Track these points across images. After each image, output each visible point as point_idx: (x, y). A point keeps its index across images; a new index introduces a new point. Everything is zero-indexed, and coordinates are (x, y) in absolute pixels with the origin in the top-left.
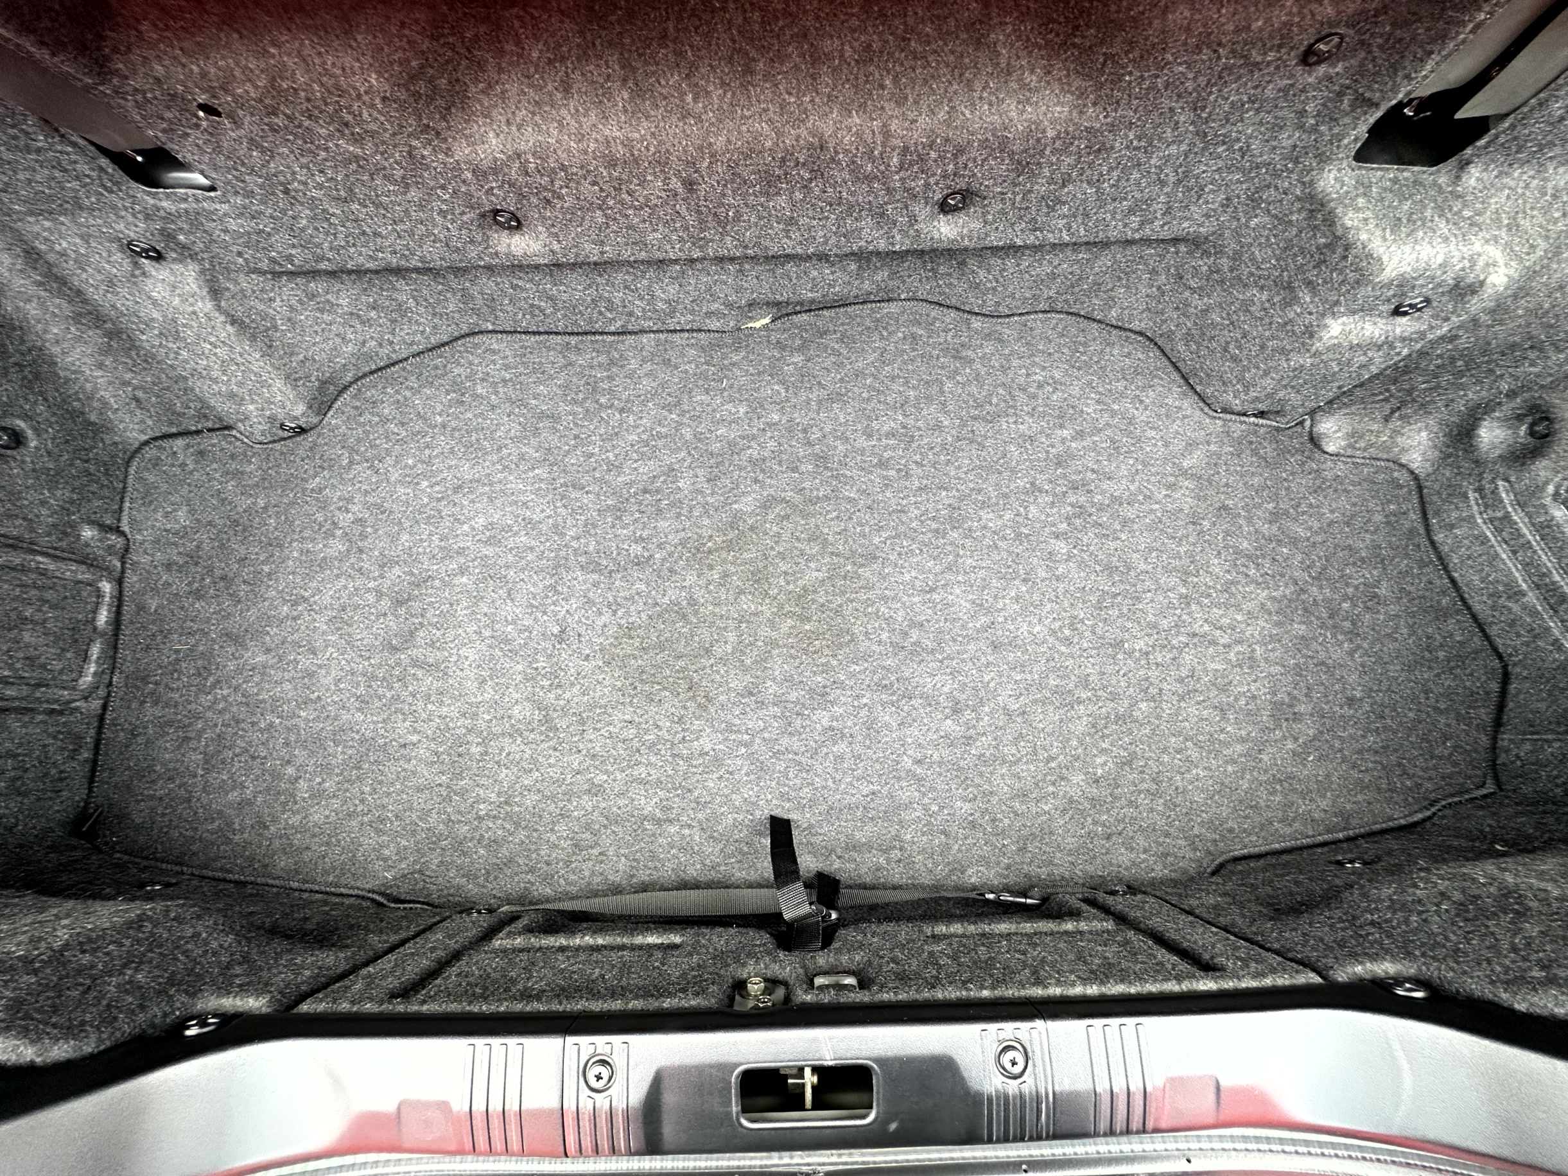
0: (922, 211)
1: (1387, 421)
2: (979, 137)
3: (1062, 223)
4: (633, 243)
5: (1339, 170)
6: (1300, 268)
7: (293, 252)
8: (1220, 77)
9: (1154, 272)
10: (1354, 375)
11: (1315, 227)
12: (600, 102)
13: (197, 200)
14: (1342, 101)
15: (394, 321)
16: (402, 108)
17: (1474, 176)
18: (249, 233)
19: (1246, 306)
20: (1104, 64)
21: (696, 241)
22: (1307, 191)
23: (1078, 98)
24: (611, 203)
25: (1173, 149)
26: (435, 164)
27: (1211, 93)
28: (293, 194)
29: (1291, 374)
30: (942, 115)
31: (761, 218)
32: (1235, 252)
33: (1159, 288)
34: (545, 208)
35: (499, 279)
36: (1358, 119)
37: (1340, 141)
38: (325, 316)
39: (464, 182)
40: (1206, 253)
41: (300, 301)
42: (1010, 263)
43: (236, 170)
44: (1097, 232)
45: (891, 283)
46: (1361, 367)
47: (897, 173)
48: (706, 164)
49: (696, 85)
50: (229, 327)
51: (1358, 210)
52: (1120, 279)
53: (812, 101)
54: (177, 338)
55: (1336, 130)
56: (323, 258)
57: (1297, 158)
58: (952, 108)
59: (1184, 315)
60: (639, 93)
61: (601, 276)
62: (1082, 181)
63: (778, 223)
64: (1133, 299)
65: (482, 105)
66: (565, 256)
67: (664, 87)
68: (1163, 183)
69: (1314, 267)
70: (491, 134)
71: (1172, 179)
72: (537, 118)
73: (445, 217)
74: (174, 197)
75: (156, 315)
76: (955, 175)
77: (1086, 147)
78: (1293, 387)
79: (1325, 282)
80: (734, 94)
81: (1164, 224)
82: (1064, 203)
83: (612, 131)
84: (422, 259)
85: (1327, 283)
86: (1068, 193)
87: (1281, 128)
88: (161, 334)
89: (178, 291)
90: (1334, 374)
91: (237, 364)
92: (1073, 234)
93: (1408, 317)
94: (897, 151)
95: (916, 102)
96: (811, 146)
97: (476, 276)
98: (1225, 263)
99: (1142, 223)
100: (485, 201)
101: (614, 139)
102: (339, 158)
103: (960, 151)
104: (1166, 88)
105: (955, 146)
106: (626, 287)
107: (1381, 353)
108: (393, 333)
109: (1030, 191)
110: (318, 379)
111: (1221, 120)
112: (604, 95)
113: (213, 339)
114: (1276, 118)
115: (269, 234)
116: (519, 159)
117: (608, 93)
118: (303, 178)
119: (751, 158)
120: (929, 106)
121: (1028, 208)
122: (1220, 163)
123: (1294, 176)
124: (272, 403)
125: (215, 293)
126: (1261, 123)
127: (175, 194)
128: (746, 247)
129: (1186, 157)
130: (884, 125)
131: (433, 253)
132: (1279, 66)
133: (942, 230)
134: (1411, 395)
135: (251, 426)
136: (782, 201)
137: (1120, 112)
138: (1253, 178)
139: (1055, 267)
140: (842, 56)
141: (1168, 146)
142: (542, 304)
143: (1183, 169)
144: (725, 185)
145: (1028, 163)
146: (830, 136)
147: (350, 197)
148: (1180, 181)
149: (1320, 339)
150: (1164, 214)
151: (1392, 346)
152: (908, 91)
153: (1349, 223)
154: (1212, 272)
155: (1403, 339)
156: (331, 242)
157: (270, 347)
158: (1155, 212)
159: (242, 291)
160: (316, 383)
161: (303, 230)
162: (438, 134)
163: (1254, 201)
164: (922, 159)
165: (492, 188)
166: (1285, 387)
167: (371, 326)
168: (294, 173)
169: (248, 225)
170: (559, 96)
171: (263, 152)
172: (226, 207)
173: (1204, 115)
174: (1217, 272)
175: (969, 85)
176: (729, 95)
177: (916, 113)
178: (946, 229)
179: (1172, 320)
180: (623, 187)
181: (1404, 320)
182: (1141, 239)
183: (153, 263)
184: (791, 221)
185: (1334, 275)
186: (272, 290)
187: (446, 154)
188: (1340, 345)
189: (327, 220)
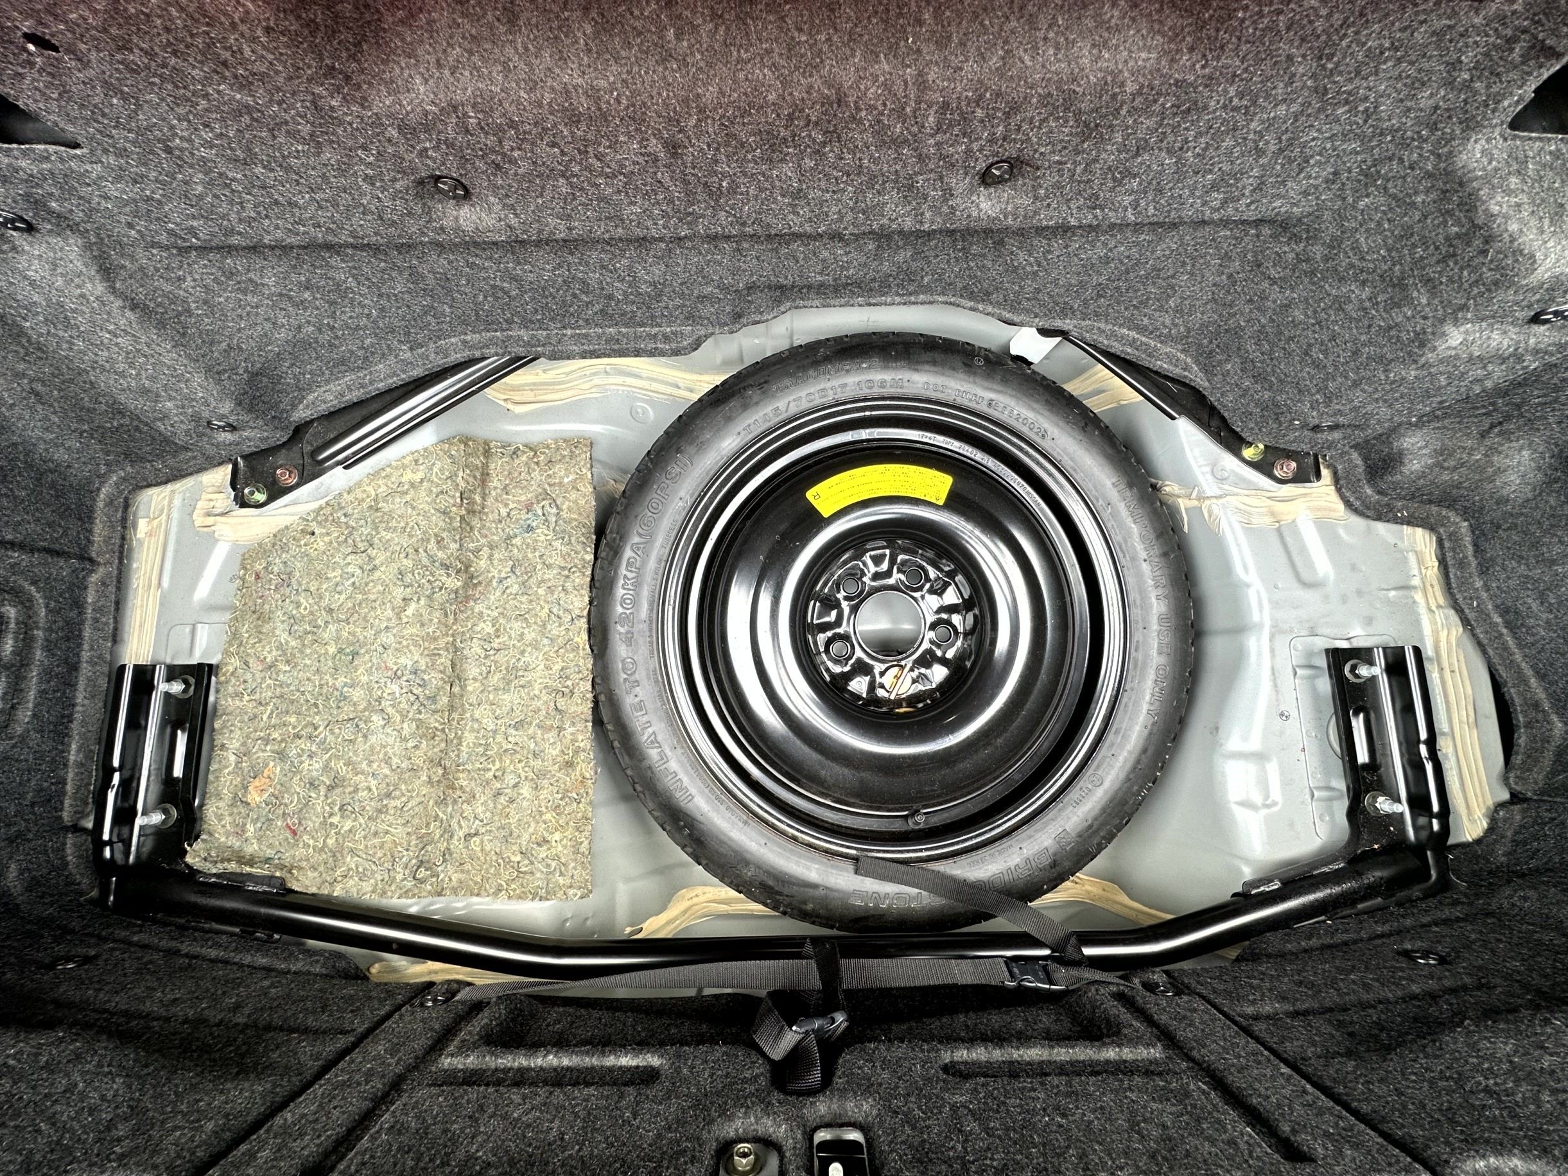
0: (959, 183)
1: (1483, 436)
2: (1040, 90)
3: (1127, 200)
4: (607, 218)
5: (1488, 140)
6: (1418, 263)
7: (195, 224)
8: (1362, 15)
9: (1227, 257)
10: (1463, 389)
11: (1448, 212)
12: (556, 38)
13: (62, 160)
14: (1511, 50)
15: (332, 303)
16: (294, 43)
18: (135, 200)
19: (1340, 304)
21: (685, 217)
22: (1442, 165)
23: (1171, 41)
24: (576, 169)
25: (1282, 110)
26: (349, 118)
27: (1345, 35)
28: (177, 153)
29: (1388, 387)
30: (994, 61)
31: (761, 190)
32: (1334, 238)
33: (1230, 276)
34: (495, 175)
35: (451, 257)
36: (1530, 74)
37: (1498, 102)
38: (249, 298)
39: (389, 141)
40: (1295, 238)
41: (216, 280)
42: (1057, 244)
43: (99, 122)
44: (1169, 212)
45: (914, 265)
46: (1477, 381)
47: (932, 136)
48: (693, 122)
49: (679, 17)
50: (128, 313)
51: (1509, 192)
52: (1184, 264)
53: (829, 40)
54: (68, 325)
55: (1495, 89)
56: (231, 232)
57: (1435, 124)
58: (1007, 52)
59: (1258, 309)
60: (605, 27)
61: (572, 254)
62: (1160, 149)
63: (783, 196)
65: (403, 40)
66: (525, 232)
67: (636, 18)
68: (1260, 152)
69: (1438, 262)
70: (418, 80)
71: (1273, 148)
72: (475, 58)
73: (373, 184)
74: (32, 155)
75: (36, 298)
76: (1004, 139)
77: (1173, 106)
78: (1385, 401)
79: (1451, 280)
80: (728, 28)
81: (1252, 203)
82: (1135, 176)
83: (571, 76)
84: (353, 234)
85: (1453, 282)
86: (1141, 164)
87: (1423, 84)
88: (47, 320)
89: (59, 270)
90: (1440, 388)
91: (145, 356)
92: (1140, 213)
93: (1547, 326)
94: (935, 108)
95: (962, 44)
96: (826, 101)
97: (423, 253)
98: (1318, 251)
99: (1225, 201)
100: (420, 165)
101: (575, 87)
102: (226, 108)
103: (1014, 108)
104: (1288, 29)
105: (1007, 103)
106: (602, 267)
107: (1504, 367)
108: (333, 316)
109: (1095, 161)
110: (246, 371)
111: (1349, 73)
112: (560, 28)
113: (112, 327)
114: (1420, 70)
115: (160, 202)
116: (455, 112)
117: (565, 26)
118: (185, 134)
119: (750, 114)
120: (978, 49)
121: (1089, 181)
122: (1336, 128)
123: (1427, 147)
124: (193, 400)
125: (107, 272)
126: (1399, 78)
127: (33, 150)
128: (744, 224)
129: (1296, 121)
130: (920, 74)
131: (364, 226)
133: (983, 205)
134: (1519, 409)
135: (172, 426)
136: (788, 169)
137: (1223, 60)
138: (1373, 148)
139: (1111, 250)
141: (1276, 106)
142: (505, 285)
143: (1289, 135)
144: (717, 149)
145: (1097, 126)
146: (851, 87)
147: (249, 160)
148: (1281, 150)
149: (1435, 348)
150: (1254, 191)
151: (1520, 359)
152: (953, 28)
153: (1495, 209)
154: (1300, 261)
155: (1536, 351)
156: (238, 213)
157: (184, 335)
158: (1244, 187)
159: (142, 269)
160: (245, 376)
161: (200, 197)
162: (348, 78)
163: (1368, 177)
164: (965, 119)
165: (426, 150)
166: (1377, 400)
167: (305, 309)
168: (172, 127)
169: (133, 191)
170: (503, 29)
171: (125, 99)
172: (98, 167)
173: (1330, 66)
174: (1307, 260)
175: (1032, 21)
176: (722, 30)
177: (962, 58)
178: (987, 205)
179: (1242, 314)
180: (590, 149)
181: (1542, 329)
182: (1221, 220)
183: (25, 235)
184: (799, 194)
185: (1465, 273)
186: (180, 268)
187: (362, 105)
188: (1457, 357)
189: (228, 186)
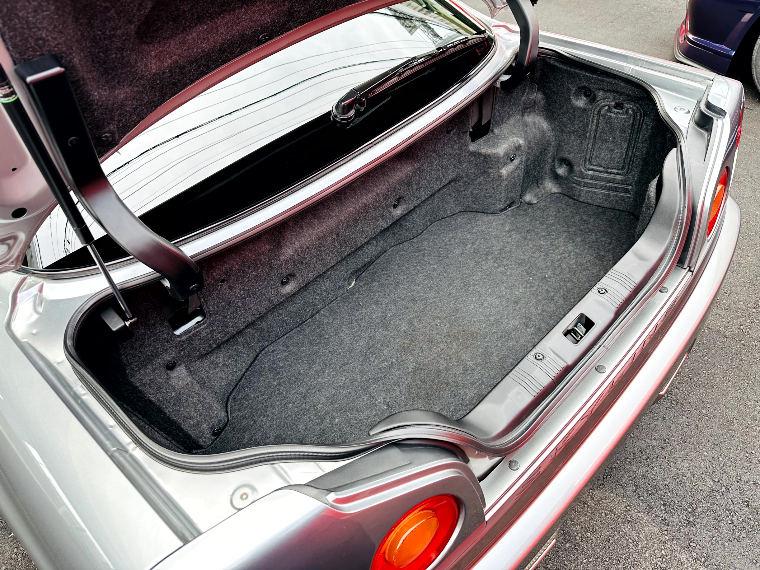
0: (391, 210)
1: (539, 187)
2: (397, 183)
3: (423, 193)
4: (323, 266)
5: (472, 146)
6: (484, 167)
7: (219, 336)
9: (450, 194)
10: (519, 180)
11: (478, 157)
12: (311, 226)
14: (460, 135)
15: (236, 361)
16: (271, 251)
17: (496, 131)
19: (480, 184)
20: (413, 155)
22: (469, 153)
23: (411, 164)
25: (436, 162)
27: (436, 148)
29: (506, 189)
30: (386, 184)
31: (355, 235)
32: (466, 175)
33: (455, 197)
34: (301, 266)
36: (467, 136)
37: (466, 141)
38: (216, 370)
40: (459, 181)
41: (209, 367)
42: (414, 215)
44: (432, 191)
46: (518, 177)
47: (383, 202)
48: (341, 226)
49: (331, 210)
50: (198, 385)
51: (483, 149)
52: (443, 202)
53: (358, 197)
54: (180, 402)
55: (464, 140)
56: (227, 334)
57: (461, 149)
58: (387, 181)
59: (467, 198)
60: (319, 219)
61: (306, 291)
62: (422, 180)
63: (359, 234)
64: (451, 205)
65: (284, 243)
67: (324, 214)
68: (439, 170)
69: (486, 164)
70: (288, 249)
71: (440, 168)
72: (298, 238)
73: (272, 288)
74: (186, 333)
75: (173, 395)
76: (396, 195)
77: (419, 172)
78: (510, 192)
79: (492, 165)
81: (445, 180)
82: (422, 188)
86: (421, 185)
87: (453, 146)
88: (174, 404)
89: (180, 379)
90: (515, 182)
91: (201, 402)
92: (427, 194)
94: (382, 197)
95: (380, 184)
96: (363, 207)
98: (466, 179)
99: (440, 182)
101: (318, 232)
102: (250, 280)
103: (395, 189)
104: (428, 152)
105: (393, 189)
106: (314, 292)
108: (236, 367)
109: (413, 189)
111: (441, 151)
113: (193, 393)
114: (451, 145)
115: (214, 331)
116: (296, 252)
117: (312, 223)
118: (237, 295)
119: (351, 218)
120: (383, 184)
121: (414, 194)
122: (447, 159)
123: (464, 152)
124: (213, 417)
125: (191, 373)
126: (449, 147)
128: (352, 248)
129: (440, 162)
130: (376, 193)
131: (264, 307)
132: (444, 136)
134: (536, 177)
136: (360, 226)
137: (422, 161)
138: (456, 158)
139: (426, 209)
140: (358, 185)
142: (287, 318)
143: (441, 165)
144: (346, 230)
145: (410, 183)
146: (366, 202)
148: (442, 168)
149: (503, 176)
150: (444, 177)
151: (519, 168)
152: (376, 183)
153: (484, 152)
154: (465, 183)
155: (519, 164)
156: (233, 323)
158: (442, 178)
161: (226, 321)
163: (460, 162)
164: (387, 196)
165: (288, 267)
166: (508, 193)
167: (229, 367)
170: (301, 230)
172: (205, 325)
173: (438, 152)
174: (466, 182)
175: (387, 175)
176: (339, 207)
177: (381, 186)
178: (398, 212)
179: (465, 202)
181: (515, 161)
182: (443, 186)
183: (173, 371)
184: (362, 232)
185: (492, 162)
187: (279, 261)
188: (508, 174)
189: (237, 311)
